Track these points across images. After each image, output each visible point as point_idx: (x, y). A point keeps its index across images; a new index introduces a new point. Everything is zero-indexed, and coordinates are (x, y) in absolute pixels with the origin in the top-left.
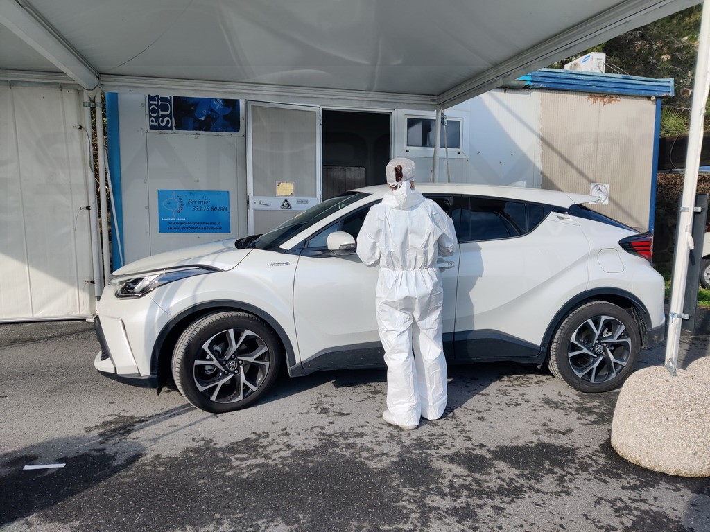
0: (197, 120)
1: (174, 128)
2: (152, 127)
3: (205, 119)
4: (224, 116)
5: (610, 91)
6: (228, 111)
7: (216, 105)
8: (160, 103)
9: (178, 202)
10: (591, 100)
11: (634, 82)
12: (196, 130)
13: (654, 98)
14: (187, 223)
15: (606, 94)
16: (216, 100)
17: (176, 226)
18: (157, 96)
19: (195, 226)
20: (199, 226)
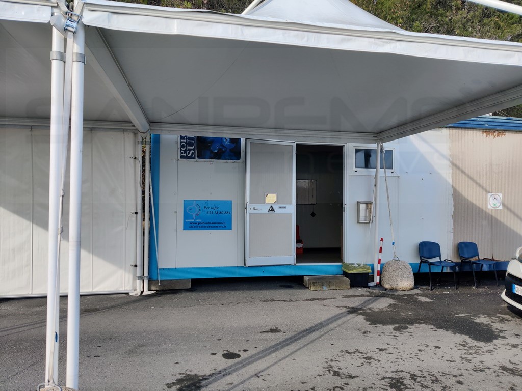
0: (212, 152)
1: (196, 157)
2: (182, 157)
3: (218, 152)
4: (230, 149)
5: (498, 128)
6: (233, 146)
7: (225, 142)
9: (197, 208)
10: (485, 134)
11: (515, 122)
12: (211, 159)
14: (202, 223)
15: (495, 131)
16: (225, 138)
17: (195, 225)
18: (186, 136)
19: (208, 225)
20: (210, 225)
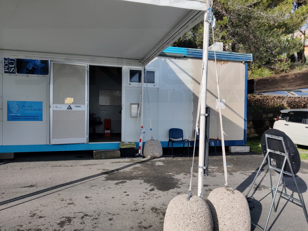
0: (27, 69)
1: (16, 73)
2: (5, 72)
3: (32, 69)
4: (41, 68)
6: (43, 65)
7: (37, 63)
8: (10, 61)
9: (17, 107)
11: (234, 55)
12: (27, 74)
13: (244, 62)
14: (21, 116)
15: (222, 61)
16: (37, 60)
17: (16, 118)
19: (25, 118)
20: (27, 118)
